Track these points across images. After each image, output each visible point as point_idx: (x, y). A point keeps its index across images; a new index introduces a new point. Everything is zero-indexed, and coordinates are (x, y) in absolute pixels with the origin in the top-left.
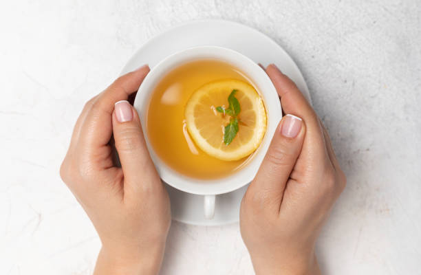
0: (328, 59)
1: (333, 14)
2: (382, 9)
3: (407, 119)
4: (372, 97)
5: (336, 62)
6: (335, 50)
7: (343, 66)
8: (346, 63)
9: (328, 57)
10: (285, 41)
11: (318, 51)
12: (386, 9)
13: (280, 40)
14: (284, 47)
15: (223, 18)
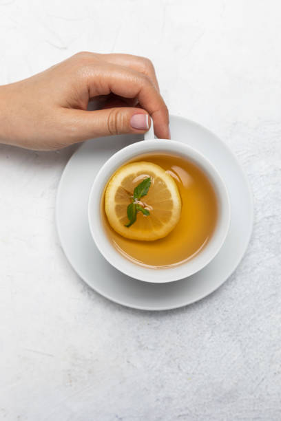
0: (215, 324)
1: (259, 329)
2: (263, 376)
3: (158, 400)
4: (179, 367)
5: (212, 332)
6: (224, 331)
7: (209, 338)
8: (212, 342)
9: (217, 324)
10: (233, 283)
11: (223, 314)
12: (263, 379)
13: (235, 279)
14: (227, 282)
15: (255, 224)
